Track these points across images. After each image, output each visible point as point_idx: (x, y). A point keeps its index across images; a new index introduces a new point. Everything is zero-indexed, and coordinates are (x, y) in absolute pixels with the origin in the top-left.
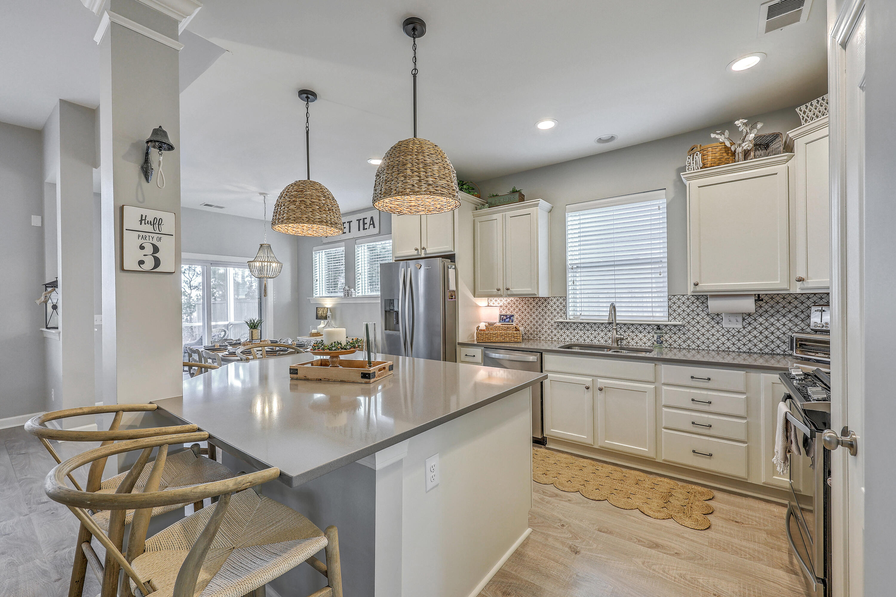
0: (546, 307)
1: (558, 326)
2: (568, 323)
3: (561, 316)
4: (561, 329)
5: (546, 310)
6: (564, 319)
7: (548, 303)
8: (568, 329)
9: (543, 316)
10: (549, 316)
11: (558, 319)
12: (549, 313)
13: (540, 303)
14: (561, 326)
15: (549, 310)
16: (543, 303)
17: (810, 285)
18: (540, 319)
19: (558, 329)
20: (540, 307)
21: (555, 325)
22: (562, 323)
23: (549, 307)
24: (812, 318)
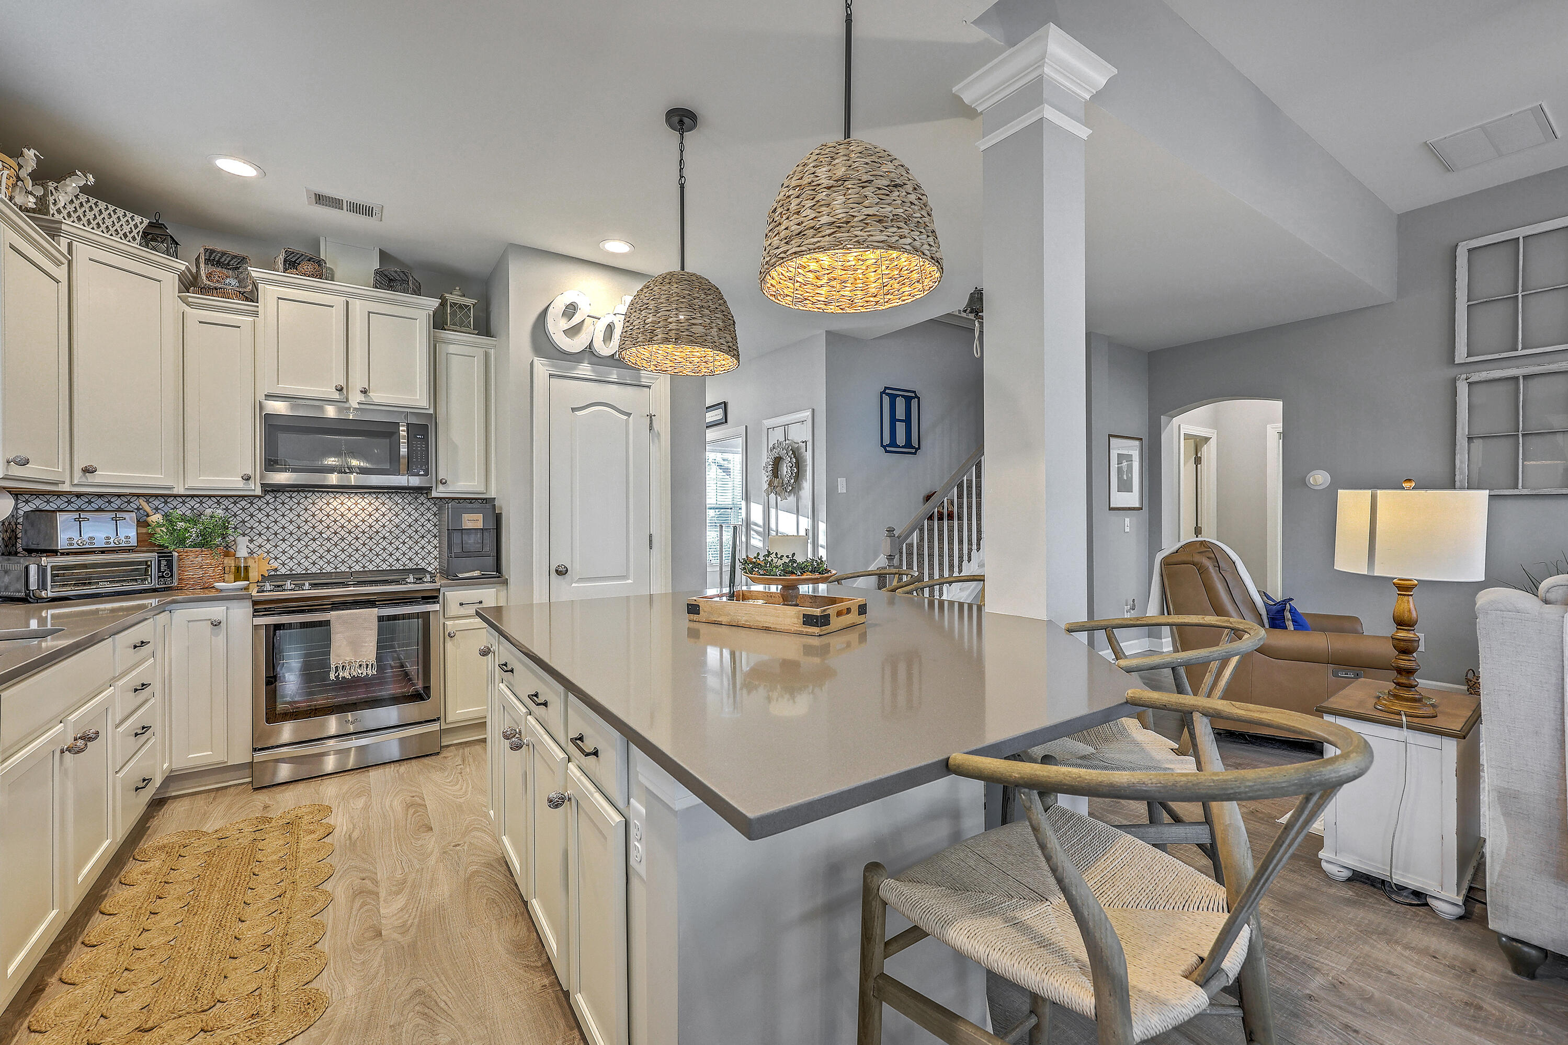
24: (62, 531)
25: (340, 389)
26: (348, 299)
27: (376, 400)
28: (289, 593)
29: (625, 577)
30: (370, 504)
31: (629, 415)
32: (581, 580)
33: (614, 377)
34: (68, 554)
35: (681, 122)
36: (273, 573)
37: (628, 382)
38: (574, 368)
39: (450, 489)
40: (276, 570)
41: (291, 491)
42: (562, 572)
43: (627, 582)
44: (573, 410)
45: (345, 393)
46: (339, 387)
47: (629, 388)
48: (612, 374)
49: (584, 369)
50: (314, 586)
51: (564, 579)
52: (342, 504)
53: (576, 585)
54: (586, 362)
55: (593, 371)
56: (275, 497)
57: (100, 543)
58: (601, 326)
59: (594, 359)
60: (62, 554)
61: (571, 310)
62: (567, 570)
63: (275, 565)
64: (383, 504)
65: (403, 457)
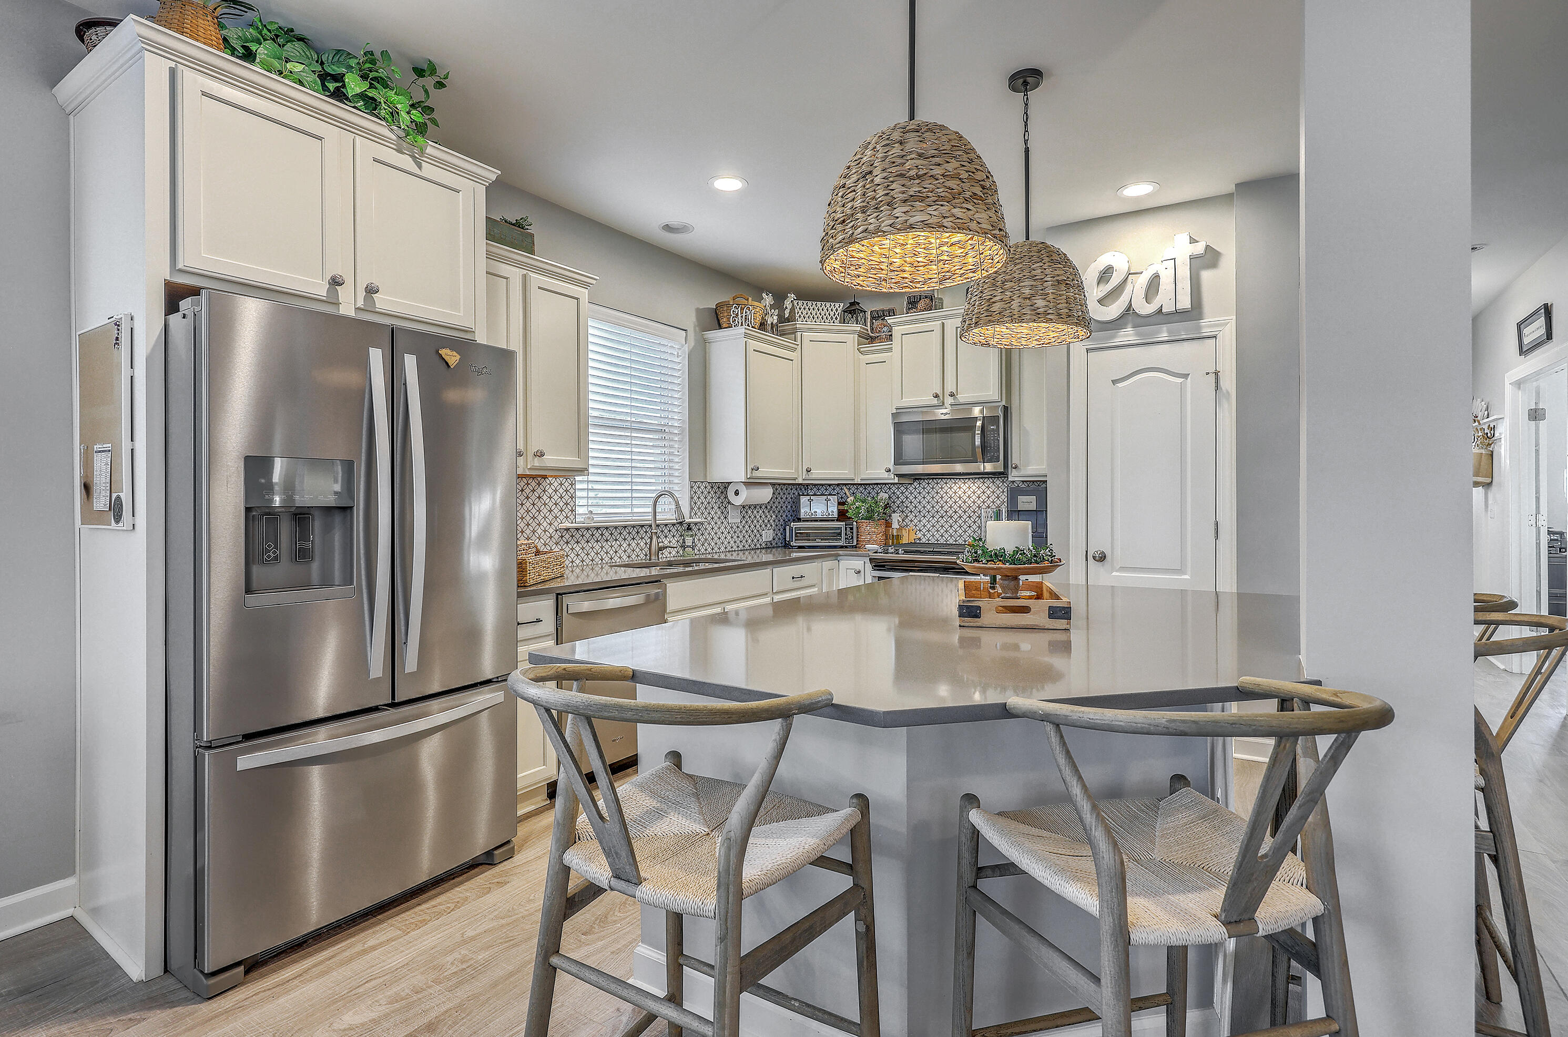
0: (539, 497)
1: (562, 537)
2: (578, 529)
3: (567, 517)
4: (567, 543)
5: (539, 504)
6: (572, 523)
7: (544, 491)
8: (578, 542)
9: (534, 518)
10: (545, 518)
11: (561, 523)
12: (545, 511)
13: (527, 491)
14: (567, 536)
15: (545, 504)
16: (533, 491)
17: (814, 476)
18: (528, 525)
19: (562, 542)
20: (527, 498)
21: (556, 537)
22: (567, 530)
23: (545, 497)
24: (803, 508)
25: (936, 396)
26: (943, 321)
27: (962, 401)
28: (891, 555)
29: (1180, 571)
30: (979, 488)
31: (1186, 376)
32: (1123, 569)
33: (1164, 336)
34: (807, 521)
35: (1025, 83)
36: (918, 542)
37: (1184, 337)
38: (1114, 337)
39: (1023, 473)
40: (920, 539)
41: (928, 479)
42: (1102, 558)
43: (1183, 577)
44: (1114, 382)
45: (941, 399)
46: (935, 395)
47: (1186, 344)
48: (1159, 332)
49: (1127, 334)
50: (906, 552)
51: (1103, 565)
52: (960, 488)
53: (1118, 574)
54: (1130, 325)
55: (1137, 334)
56: (920, 484)
57: (819, 516)
58: (1142, 281)
59: (1139, 320)
60: (803, 521)
61: (1105, 275)
62: (1105, 557)
63: (919, 535)
64: (988, 487)
65: (978, 447)
